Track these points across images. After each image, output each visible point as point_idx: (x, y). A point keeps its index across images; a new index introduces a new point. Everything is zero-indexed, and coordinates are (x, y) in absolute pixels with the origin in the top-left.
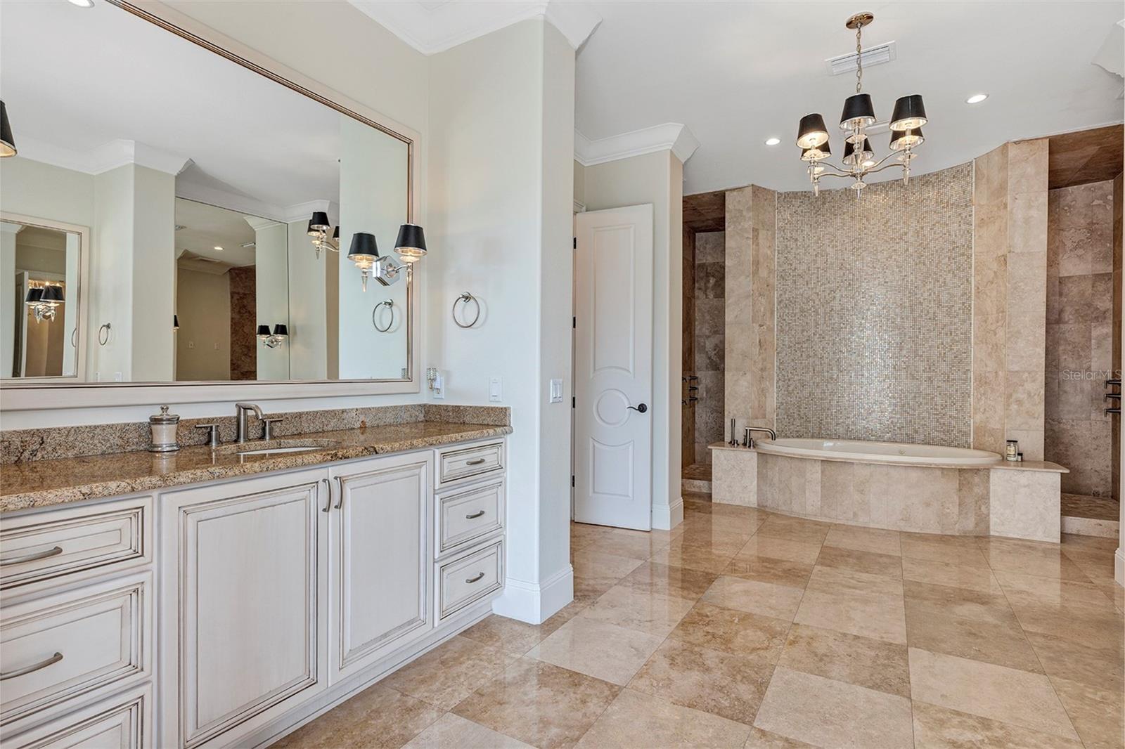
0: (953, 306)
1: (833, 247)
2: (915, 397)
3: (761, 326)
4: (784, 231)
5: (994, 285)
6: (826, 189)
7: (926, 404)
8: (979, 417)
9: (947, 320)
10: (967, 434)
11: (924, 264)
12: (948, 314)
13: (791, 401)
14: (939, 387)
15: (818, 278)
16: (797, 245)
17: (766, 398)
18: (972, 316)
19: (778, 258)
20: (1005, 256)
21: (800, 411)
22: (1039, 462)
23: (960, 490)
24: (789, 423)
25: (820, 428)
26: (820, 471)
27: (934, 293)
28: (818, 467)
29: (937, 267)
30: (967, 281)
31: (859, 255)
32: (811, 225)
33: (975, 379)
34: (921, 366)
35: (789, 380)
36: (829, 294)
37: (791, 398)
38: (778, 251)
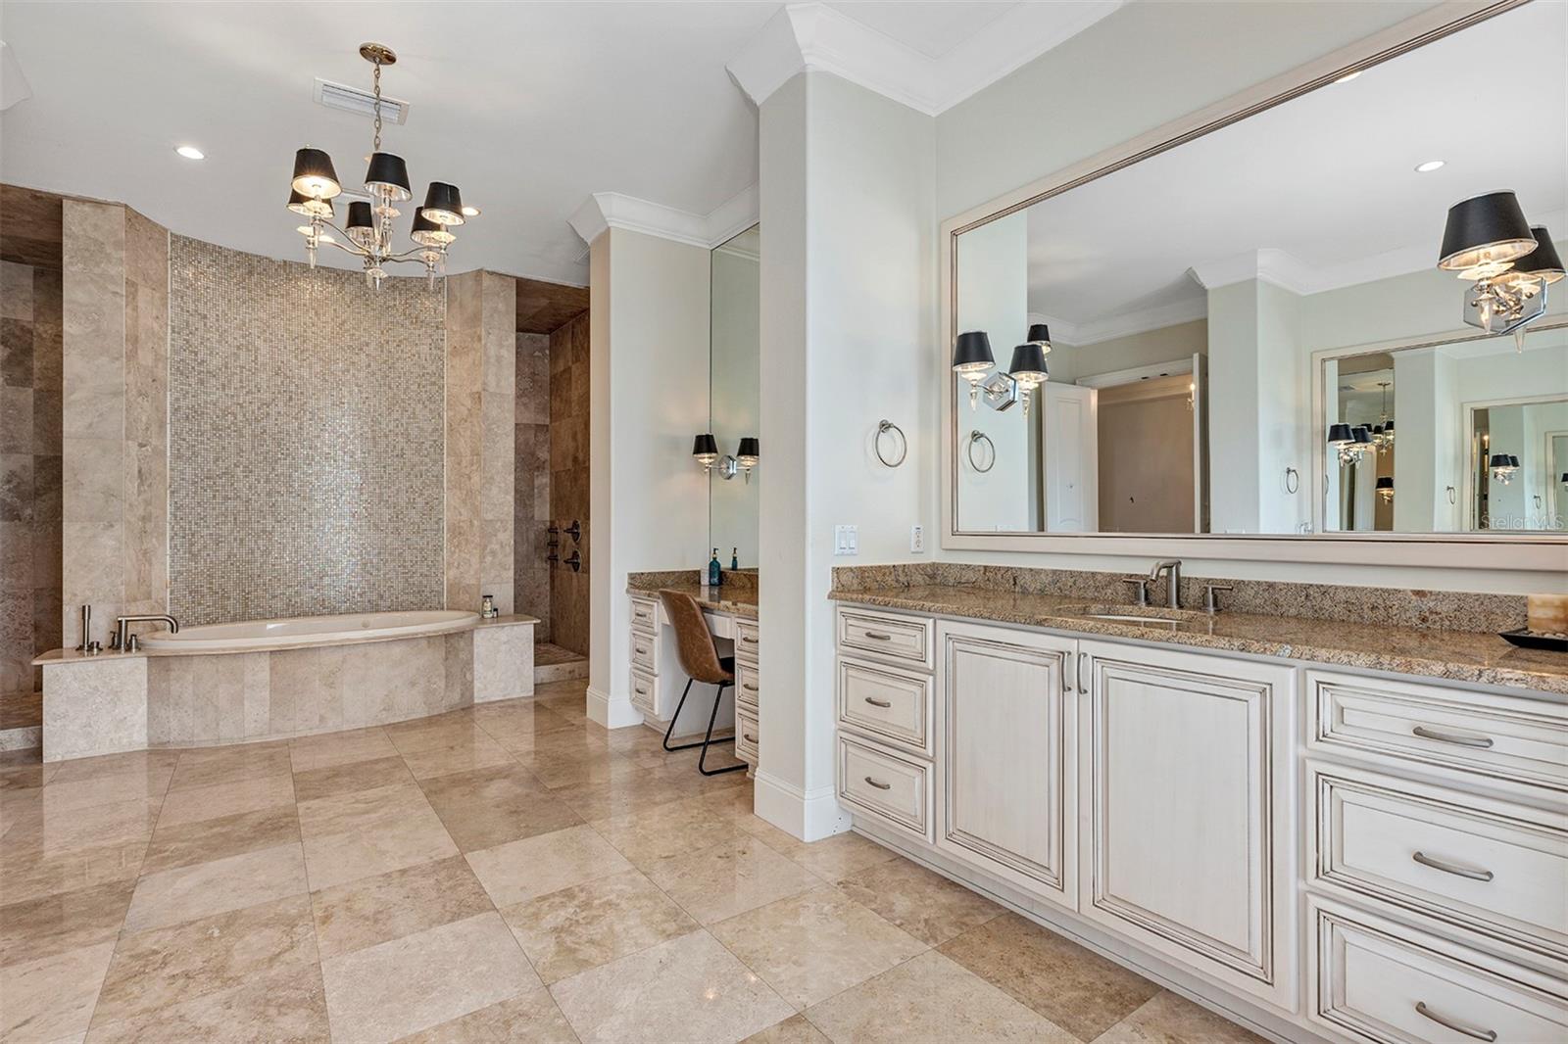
0: (423, 443)
1: (265, 341)
2: (380, 553)
3: (141, 445)
4: (182, 297)
5: (468, 424)
6: (255, 253)
7: (394, 560)
8: (452, 573)
9: (416, 459)
10: (440, 593)
11: (390, 388)
12: (418, 451)
13: (196, 568)
14: (408, 539)
15: (241, 381)
16: (205, 325)
17: (150, 564)
18: (445, 455)
19: (173, 340)
20: (479, 393)
21: (212, 583)
22: (510, 615)
23: (447, 659)
24: (193, 602)
25: (247, 606)
26: (268, 669)
27: (402, 425)
28: (265, 663)
29: (404, 393)
30: (439, 414)
31: (304, 360)
32: (229, 301)
33: (448, 529)
34: (387, 513)
35: (193, 535)
36: (259, 409)
37: (196, 563)
38: (173, 328)
